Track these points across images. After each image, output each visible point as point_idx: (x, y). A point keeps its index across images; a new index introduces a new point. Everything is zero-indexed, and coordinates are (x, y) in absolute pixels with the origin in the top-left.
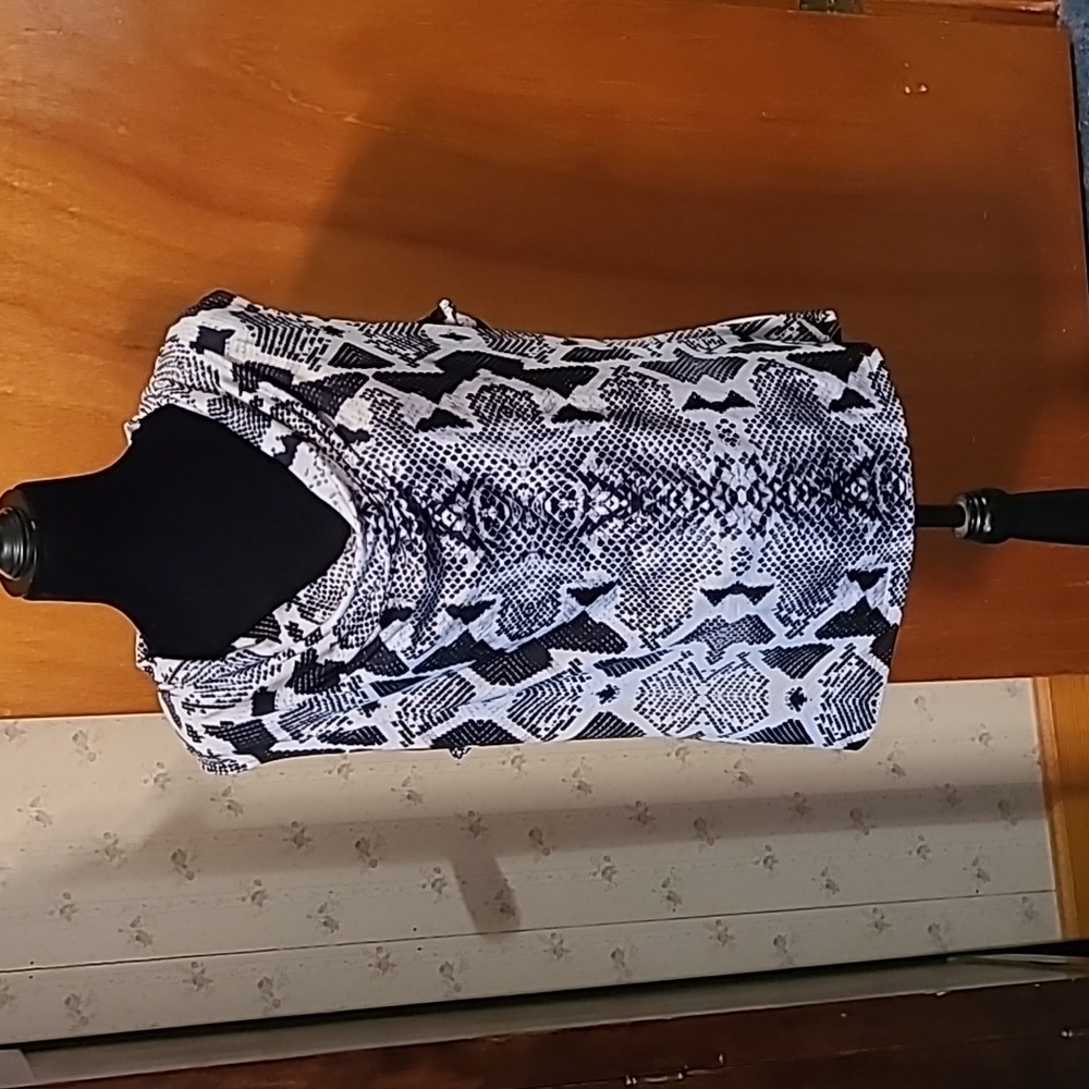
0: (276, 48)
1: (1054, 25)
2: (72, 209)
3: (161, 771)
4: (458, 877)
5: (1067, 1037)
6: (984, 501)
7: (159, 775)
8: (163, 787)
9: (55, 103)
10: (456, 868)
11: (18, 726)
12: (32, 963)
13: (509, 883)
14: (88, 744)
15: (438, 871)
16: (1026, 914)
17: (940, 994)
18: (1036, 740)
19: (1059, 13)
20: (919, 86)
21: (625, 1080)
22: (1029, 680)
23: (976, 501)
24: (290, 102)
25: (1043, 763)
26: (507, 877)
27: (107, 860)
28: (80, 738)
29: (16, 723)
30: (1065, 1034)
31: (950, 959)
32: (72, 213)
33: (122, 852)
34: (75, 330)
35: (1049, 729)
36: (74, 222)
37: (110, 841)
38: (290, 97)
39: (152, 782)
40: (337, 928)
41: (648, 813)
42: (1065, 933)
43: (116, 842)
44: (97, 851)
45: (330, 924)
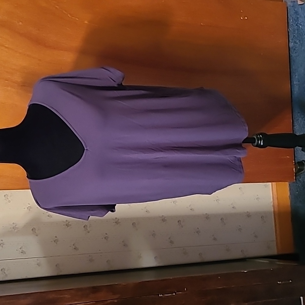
0: (65, 1)
1: (282, 1)
3: (29, 206)
6: (261, 136)
7: (29, 207)
8: (29, 210)
9: (1, 15)
14: (8, 198)
15: (106, 234)
16: (268, 247)
17: (245, 272)
18: (272, 200)
20: (245, 18)
21: (159, 295)
22: (270, 183)
23: (259, 136)
24: (69, 17)
25: (273, 206)
27: (14, 231)
28: (6, 196)
30: (279, 283)
31: (247, 260)
32: (6, 47)
33: (18, 228)
34: (7, 80)
35: (275, 197)
36: (7, 50)
37: (14, 225)
38: (69, 15)
39: (26, 209)
40: (78, 250)
41: (165, 219)
42: (278, 253)
43: (16, 225)
44: (10, 228)
45: (76, 249)
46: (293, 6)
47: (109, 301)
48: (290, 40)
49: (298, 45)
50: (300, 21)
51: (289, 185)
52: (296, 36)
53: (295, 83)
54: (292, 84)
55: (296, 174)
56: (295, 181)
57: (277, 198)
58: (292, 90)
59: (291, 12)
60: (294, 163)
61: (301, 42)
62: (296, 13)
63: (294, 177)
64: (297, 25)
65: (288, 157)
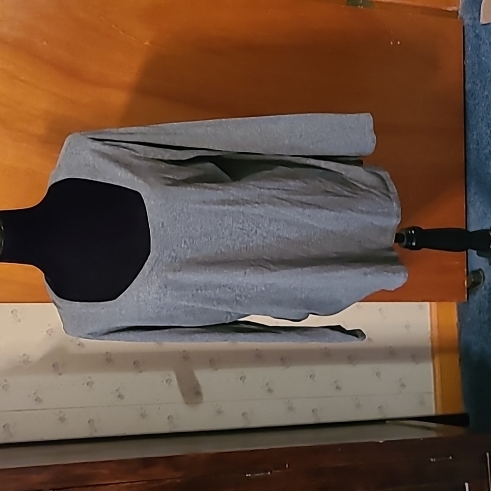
0: (116, 10)
1: (457, 17)
2: (22, 78)
3: (49, 328)
4: (178, 378)
5: (433, 462)
6: (413, 232)
7: (49, 330)
8: (50, 335)
9: (15, 29)
10: (177, 375)
13: (199, 382)
14: (18, 315)
15: (169, 375)
16: (420, 402)
17: (381, 442)
18: (429, 329)
19: (459, 12)
20: (397, 42)
21: (246, 474)
22: (428, 303)
23: (410, 232)
24: (120, 35)
25: (432, 339)
26: (199, 379)
27: (24, 366)
28: (14, 312)
31: (387, 422)
33: (31, 362)
35: (435, 324)
36: (21, 84)
37: (26, 358)
38: (121, 32)
39: (45, 332)
40: (124, 398)
41: (261, 354)
42: (436, 412)
43: (28, 358)
44: (20, 361)
45: (120, 397)
46: (472, 26)
47: (168, 481)
48: (467, 79)
49: (478, 88)
50: (482, 50)
51: (458, 306)
52: (476, 73)
53: (471, 146)
54: (468, 148)
55: (468, 289)
56: (466, 300)
57: (438, 326)
58: (468, 156)
59: (470, 35)
60: (466, 273)
61: (484, 83)
62: (477, 36)
63: (465, 294)
64: (478, 56)
65: (457, 263)
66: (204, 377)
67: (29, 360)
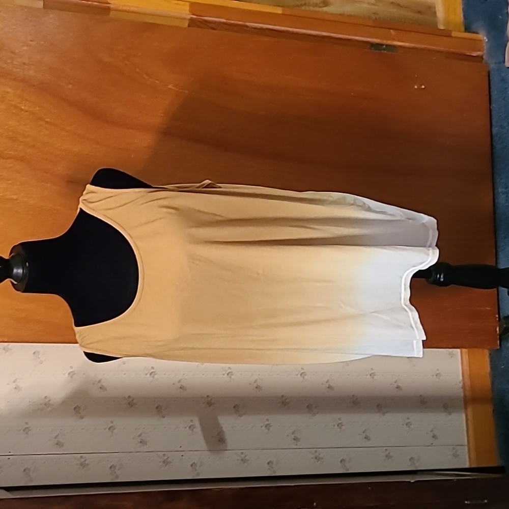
0: (140, 54)
1: (481, 62)
2: (47, 120)
3: (71, 370)
4: (201, 424)
5: (467, 504)
7: (71, 372)
8: (72, 377)
9: (42, 73)
10: (200, 421)
11: (9, 347)
12: (10, 452)
13: (223, 429)
14: (40, 357)
15: (192, 421)
16: (453, 455)
17: (412, 481)
18: (461, 378)
19: (484, 57)
20: (421, 86)
22: (458, 350)
24: (144, 78)
25: (464, 388)
26: (223, 426)
27: (46, 408)
28: (36, 354)
29: (8, 345)
30: (466, 502)
31: (419, 473)
32: (47, 122)
33: (52, 405)
34: (45, 173)
35: (467, 373)
36: (47, 126)
37: (47, 400)
38: (145, 76)
39: (67, 375)
40: (146, 444)
41: (287, 401)
42: (470, 464)
43: (50, 400)
44: (41, 404)
45: (143, 442)
46: (498, 70)
48: (494, 123)
49: (506, 131)
51: (490, 354)
52: (502, 117)
53: (500, 190)
54: (496, 192)
55: (500, 336)
56: (499, 347)
57: (470, 375)
58: (496, 201)
59: (495, 79)
60: (498, 319)
62: (503, 80)
63: (497, 341)
64: (504, 99)
65: (488, 308)
66: (228, 423)
67: (51, 402)
